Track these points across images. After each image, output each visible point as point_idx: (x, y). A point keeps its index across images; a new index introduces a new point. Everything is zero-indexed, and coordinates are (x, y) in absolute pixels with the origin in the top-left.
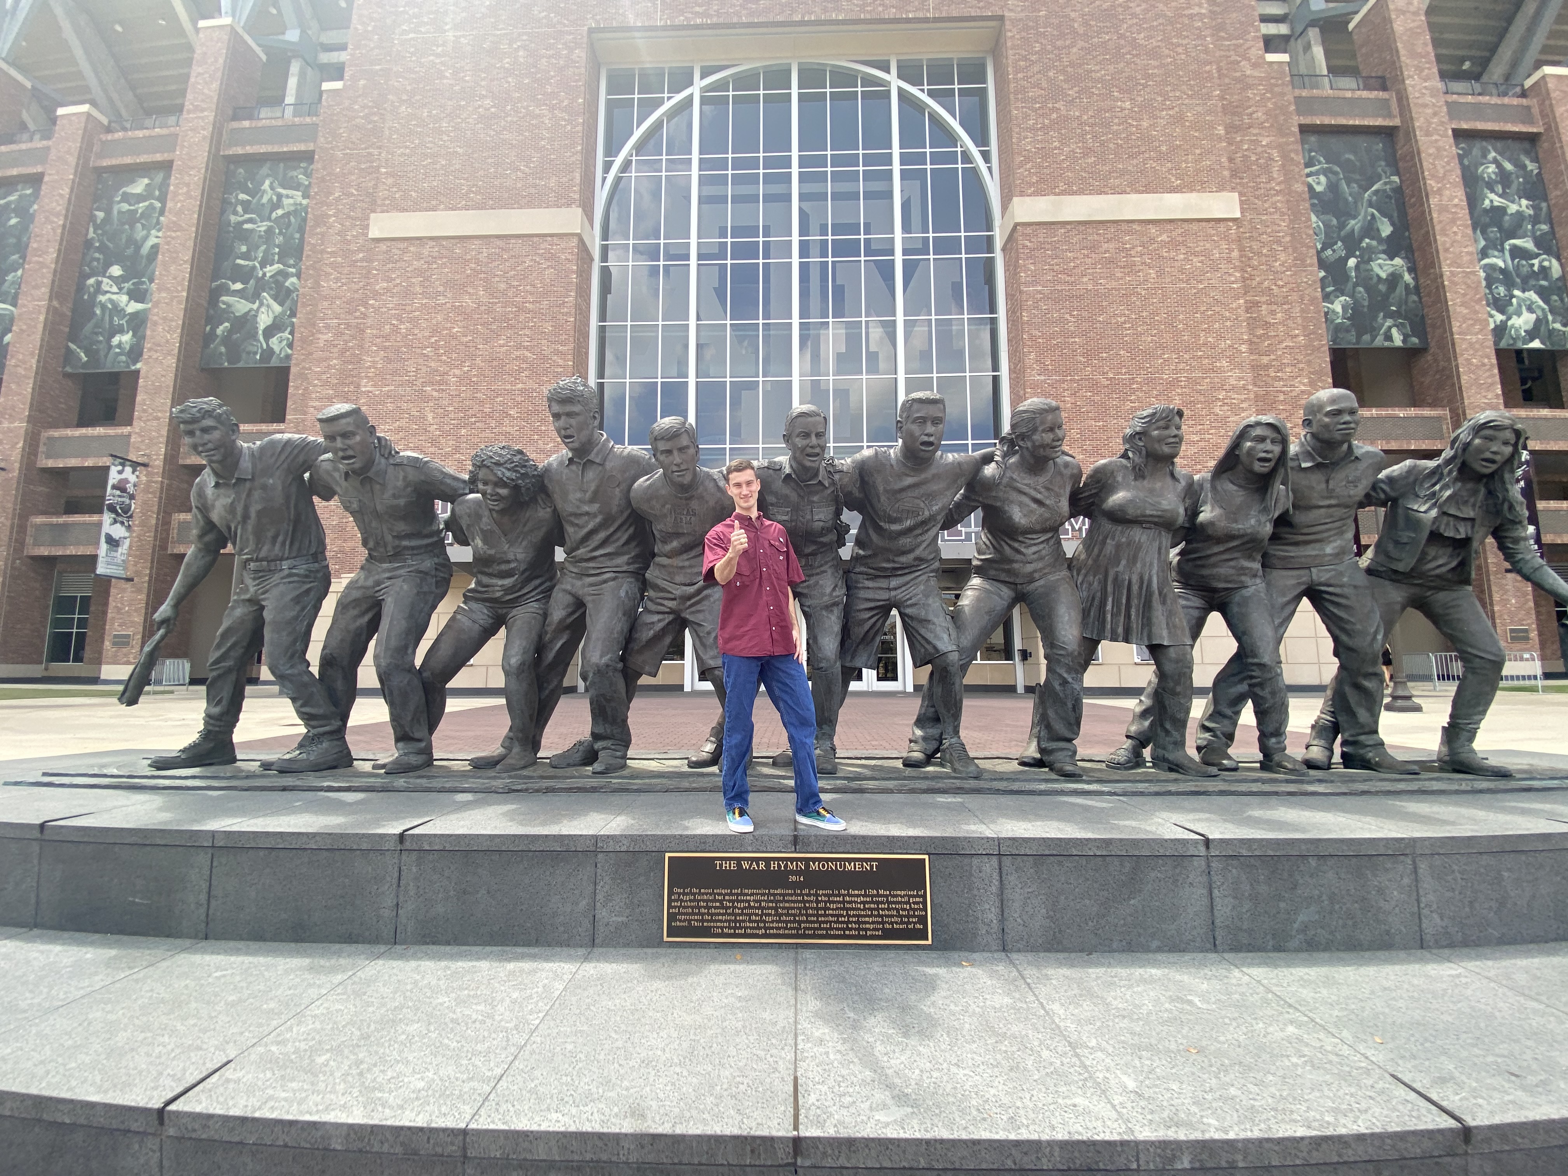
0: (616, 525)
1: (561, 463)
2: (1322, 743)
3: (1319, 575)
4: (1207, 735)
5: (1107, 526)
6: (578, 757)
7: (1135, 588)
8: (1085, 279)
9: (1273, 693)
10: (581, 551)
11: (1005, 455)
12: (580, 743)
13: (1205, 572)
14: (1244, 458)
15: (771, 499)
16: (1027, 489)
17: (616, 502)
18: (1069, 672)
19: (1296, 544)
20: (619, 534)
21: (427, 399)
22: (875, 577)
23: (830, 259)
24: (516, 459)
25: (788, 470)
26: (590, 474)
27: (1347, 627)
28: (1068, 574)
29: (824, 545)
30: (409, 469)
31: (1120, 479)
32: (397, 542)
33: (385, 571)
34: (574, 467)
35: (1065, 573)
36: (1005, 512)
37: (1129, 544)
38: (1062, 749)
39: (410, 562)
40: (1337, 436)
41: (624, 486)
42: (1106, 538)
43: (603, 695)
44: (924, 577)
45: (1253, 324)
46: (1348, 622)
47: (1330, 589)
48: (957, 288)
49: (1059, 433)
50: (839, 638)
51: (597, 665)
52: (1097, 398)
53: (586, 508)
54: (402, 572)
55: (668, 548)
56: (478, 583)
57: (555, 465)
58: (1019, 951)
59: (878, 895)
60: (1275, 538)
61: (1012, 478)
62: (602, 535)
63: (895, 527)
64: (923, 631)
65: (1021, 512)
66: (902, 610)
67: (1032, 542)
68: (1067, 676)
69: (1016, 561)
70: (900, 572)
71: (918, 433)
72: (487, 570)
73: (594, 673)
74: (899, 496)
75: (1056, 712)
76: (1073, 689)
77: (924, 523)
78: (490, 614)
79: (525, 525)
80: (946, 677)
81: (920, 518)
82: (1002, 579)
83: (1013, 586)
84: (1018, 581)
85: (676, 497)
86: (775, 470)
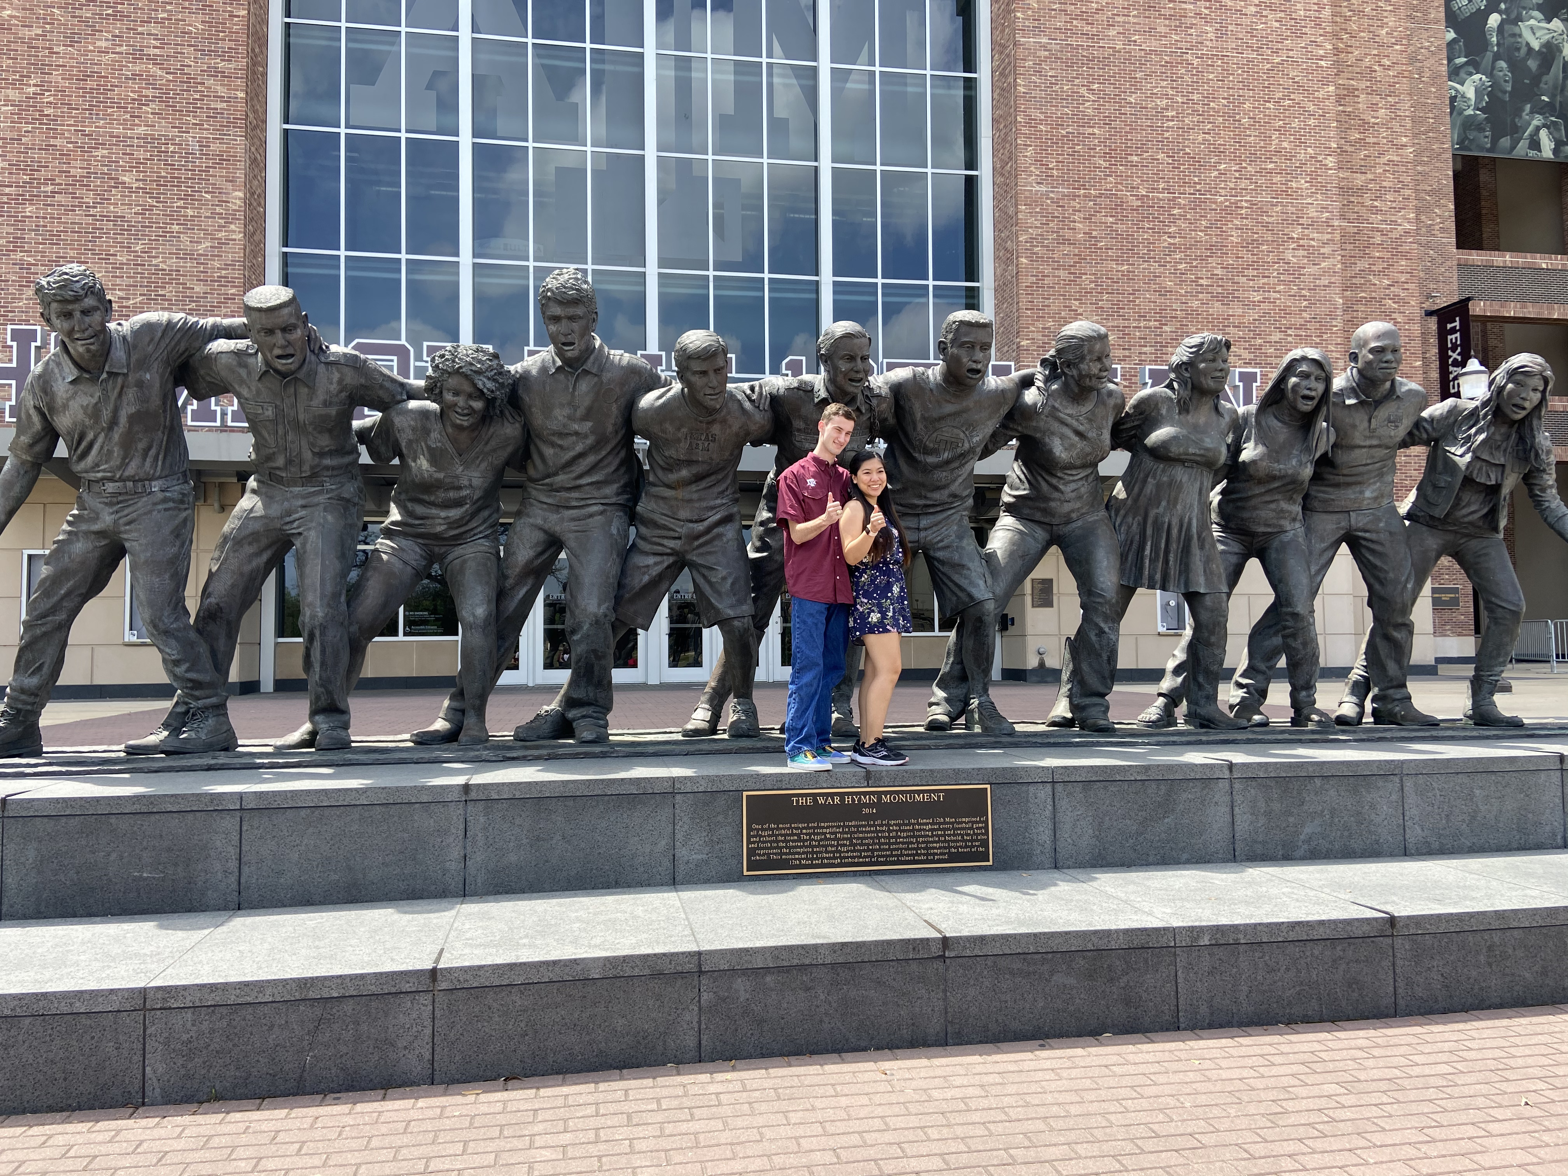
0: (608, 448)
2: (1354, 699)
3: (1357, 520)
4: (1241, 693)
5: (1148, 462)
6: (546, 728)
7: (1175, 532)
8: (1112, 33)
9: (1305, 644)
11: (1047, 380)
12: (546, 714)
13: (1246, 515)
14: (1290, 395)
15: (798, 424)
16: (1069, 420)
17: (612, 421)
18: (1106, 622)
19: (1337, 485)
20: (610, 458)
25: (823, 394)
26: (584, 386)
27: (1382, 575)
28: (1106, 514)
30: (346, 370)
31: (1164, 411)
32: (317, 460)
33: (296, 497)
34: (561, 377)
35: (1103, 513)
36: (1045, 445)
37: (1170, 484)
38: (1095, 705)
39: (328, 486)
40: (1379, 374)
41: (623, 401)
42: (1147, 476)
43: (594, 651)
44: (957, 517)
45: (1346, 121)
46: (1381, 570)
47: (1367, 535)
49: (1107, 362)
51: (595, 615)
52: (1121, 227)
53: (576, 427)
54: (321, 499)
55: (673, 477)
57: (534, 372)
58: (1069, 868)
59: (945, 823)
60: (1316, 478)
61: (1053, 407)
62: (591, 459)
63: (931, 459)
64: (956, 578)
65: (1062, 445)
66: (932, 553)
67: (1071, 478)
68: (1102, 625)
69: (1053, 500)
70: (931, 510)
71: (965, 360)
72: (426, 497)
73: (591, 625)
74: (937, 425)
75: (1090, 665)
76: (1109, 639)
77: (963, 455)
78: (424, 554)
79: (487, 443)
80: (980, 628)
81: (959, 451)
82: (1037, 519)
83: (1049, 527)
84: (1055, 521)
85: (696, 420)
86: (805, 391)
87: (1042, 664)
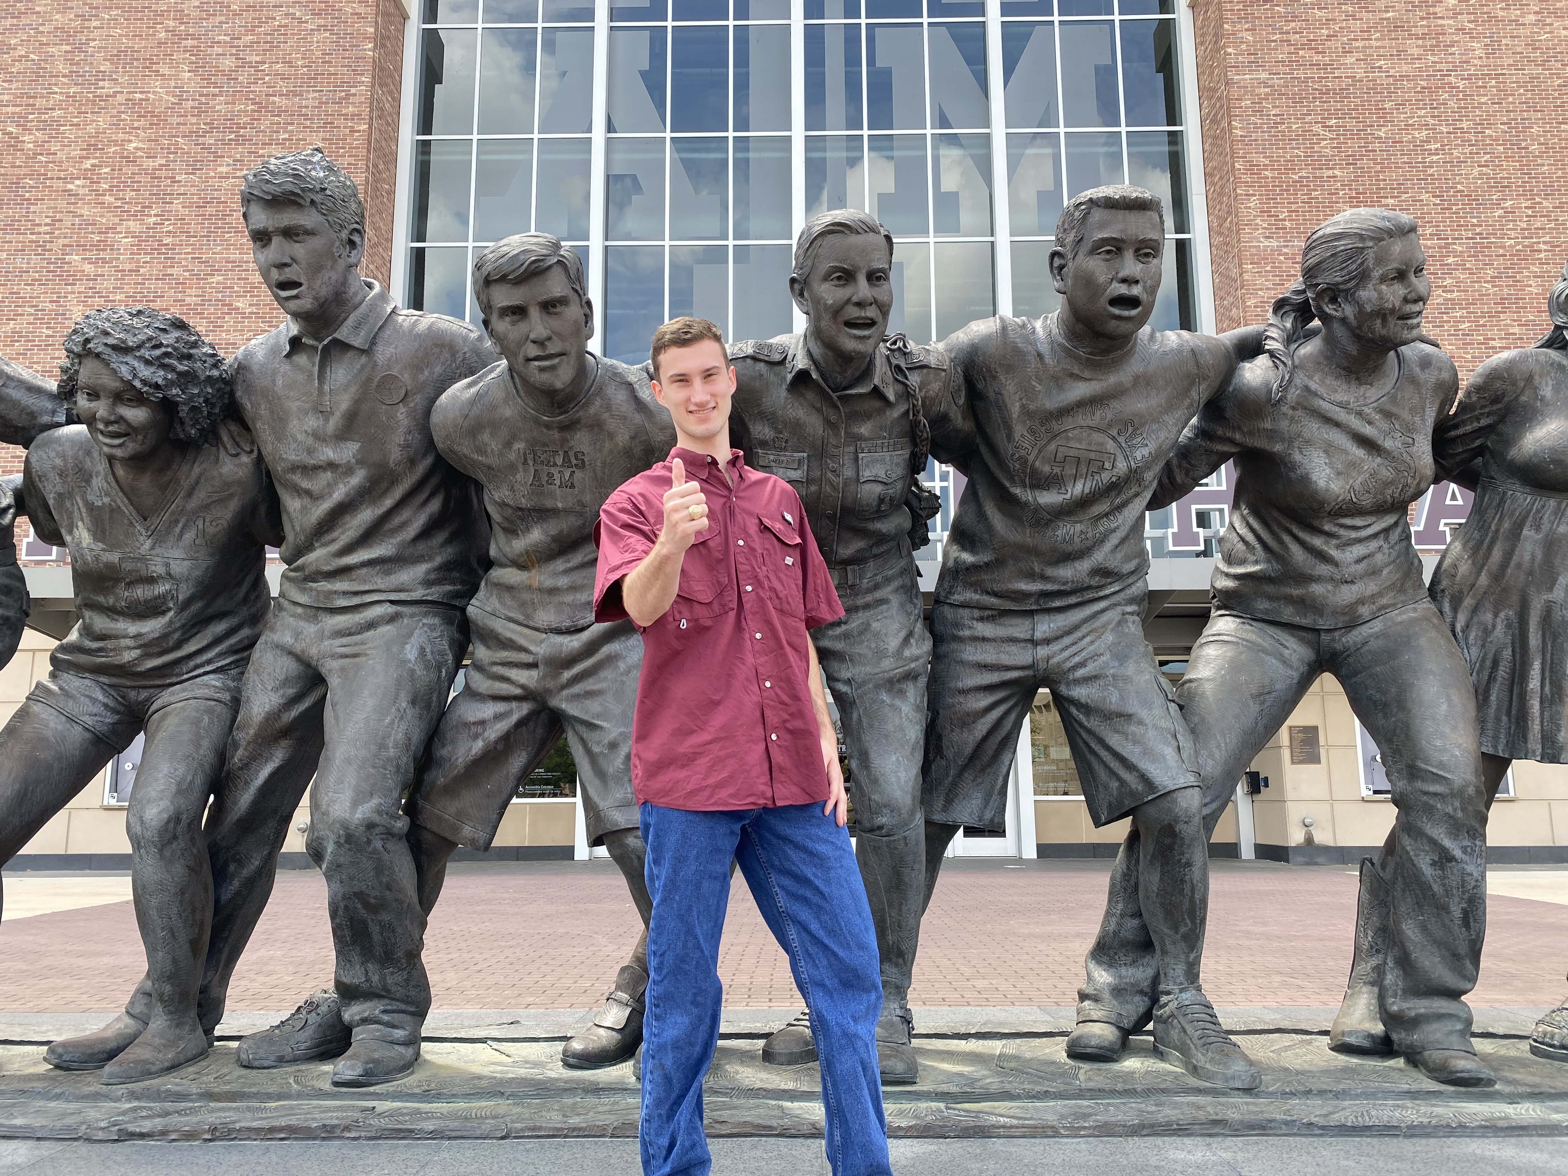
0: (398, 493)
1: (274, 350)
5: (1521, 498)
6: (304, 1039)
8: (1350, 60)
10: (317, 557)
11: (1290, 339)
12: (311, 1006)
15: (761, 431)
16: (1342, 415)
17: (400, 438)
18: (1450, 833)
20: (405, 514)
21: (71, 278)
22: (998, 615)
23: (863, 21)
24: (168, 339)
25: (801, 362)
26: (340, 374)
29: (881, 538)
31: (1547, 392)
34: (302, 359)
35: (1426, 605)
36: (1293, 467)
38: (1440, 1017)
41: (418, 400)
42: (1519, 526)
43: (360, 895)
44: (1113, 615)
48: (1106, 74)
49: (1419, 284)
50: (919, 756)
51: (345, 826)
53: (329, 453)
55: (519, 545)
56: (87, 631)
57: (260, 355)
61: (1307, 389)
62: (366, 516)
63: (1048, 498)
64: (1114, 740)
65: (1330, 465)
66: (1063, 690)
67: (1354, 535)
68: (1447, 843)
69: (1318, 579)
70: (1057, 604)
71: (1102, 279)
72: (101, 599)
73: (337, 843)
74: (1056, 426)
75: (1424, 929)
76: (1463, 873)
77: (1114, 487)
78: (111, 704)
79: (190, 494)
80: (1171, 848)
81: (1106, 477)
82: (1285, 619)
83: (1310, 636)
84: (1323, 623)
85: (538, 422)
86: (771, 364)
87: (1309, 840)
